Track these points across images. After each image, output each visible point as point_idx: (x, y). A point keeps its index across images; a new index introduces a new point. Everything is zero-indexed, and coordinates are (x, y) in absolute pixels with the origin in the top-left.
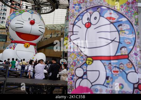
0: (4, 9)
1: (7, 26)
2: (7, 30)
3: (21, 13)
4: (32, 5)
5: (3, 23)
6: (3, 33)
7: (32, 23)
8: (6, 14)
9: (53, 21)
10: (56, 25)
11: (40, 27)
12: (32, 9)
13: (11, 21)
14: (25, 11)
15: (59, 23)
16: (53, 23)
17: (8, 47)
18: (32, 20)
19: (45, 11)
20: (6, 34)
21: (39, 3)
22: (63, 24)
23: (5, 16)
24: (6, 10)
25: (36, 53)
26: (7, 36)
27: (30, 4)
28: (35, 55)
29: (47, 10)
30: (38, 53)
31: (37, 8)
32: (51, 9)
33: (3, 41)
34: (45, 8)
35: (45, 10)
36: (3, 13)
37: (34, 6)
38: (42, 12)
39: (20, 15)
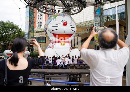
0: (40, 15)
1: (46, 30)
2: (46, 33)
3: (55, 18)
4: (63, 8)
5: (41, 26)
6: (42, 36)
7: (65, 24)
8: (42, 18)
9: (83, 18)
10: (86, 22)
11: (72, 26)
12: (64, 12)
13: (48, 25)
14: (58, 16)
15: (89, 20)
16: (83, 20)
17: (48, 47)
18: (64, 22)
19: (74, 12)
20: (45, 36)
21: (68, 5)
22: (92, 20)
23: (41, 20)
24: (42, 15)
25: (71, 50)
26: (46, 37)
27: (61, 7)
28: (70, 51)
29: (76, 11)
30: (73, 49)
31: (67, 10)
32: (79, 9)
33: (43, 42)
34: (74, 9)
35: (74, 10)
36: (40, 19)
37: (64, 8)
38: (72, 13)
39: (54, 19)
